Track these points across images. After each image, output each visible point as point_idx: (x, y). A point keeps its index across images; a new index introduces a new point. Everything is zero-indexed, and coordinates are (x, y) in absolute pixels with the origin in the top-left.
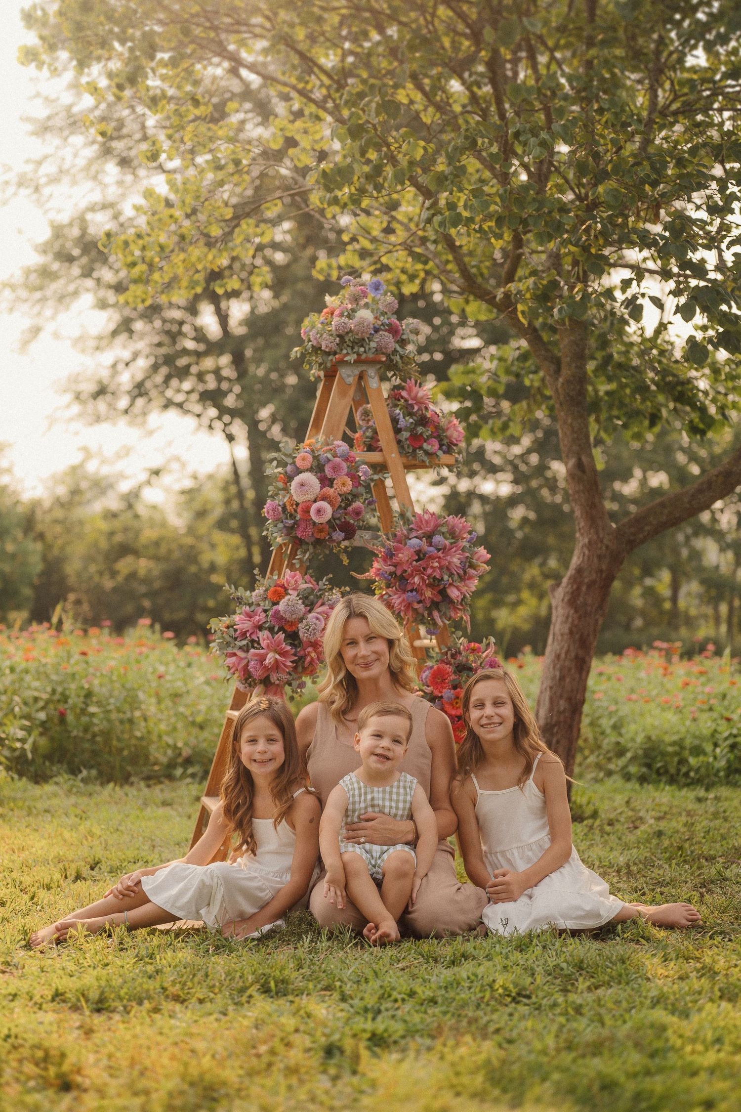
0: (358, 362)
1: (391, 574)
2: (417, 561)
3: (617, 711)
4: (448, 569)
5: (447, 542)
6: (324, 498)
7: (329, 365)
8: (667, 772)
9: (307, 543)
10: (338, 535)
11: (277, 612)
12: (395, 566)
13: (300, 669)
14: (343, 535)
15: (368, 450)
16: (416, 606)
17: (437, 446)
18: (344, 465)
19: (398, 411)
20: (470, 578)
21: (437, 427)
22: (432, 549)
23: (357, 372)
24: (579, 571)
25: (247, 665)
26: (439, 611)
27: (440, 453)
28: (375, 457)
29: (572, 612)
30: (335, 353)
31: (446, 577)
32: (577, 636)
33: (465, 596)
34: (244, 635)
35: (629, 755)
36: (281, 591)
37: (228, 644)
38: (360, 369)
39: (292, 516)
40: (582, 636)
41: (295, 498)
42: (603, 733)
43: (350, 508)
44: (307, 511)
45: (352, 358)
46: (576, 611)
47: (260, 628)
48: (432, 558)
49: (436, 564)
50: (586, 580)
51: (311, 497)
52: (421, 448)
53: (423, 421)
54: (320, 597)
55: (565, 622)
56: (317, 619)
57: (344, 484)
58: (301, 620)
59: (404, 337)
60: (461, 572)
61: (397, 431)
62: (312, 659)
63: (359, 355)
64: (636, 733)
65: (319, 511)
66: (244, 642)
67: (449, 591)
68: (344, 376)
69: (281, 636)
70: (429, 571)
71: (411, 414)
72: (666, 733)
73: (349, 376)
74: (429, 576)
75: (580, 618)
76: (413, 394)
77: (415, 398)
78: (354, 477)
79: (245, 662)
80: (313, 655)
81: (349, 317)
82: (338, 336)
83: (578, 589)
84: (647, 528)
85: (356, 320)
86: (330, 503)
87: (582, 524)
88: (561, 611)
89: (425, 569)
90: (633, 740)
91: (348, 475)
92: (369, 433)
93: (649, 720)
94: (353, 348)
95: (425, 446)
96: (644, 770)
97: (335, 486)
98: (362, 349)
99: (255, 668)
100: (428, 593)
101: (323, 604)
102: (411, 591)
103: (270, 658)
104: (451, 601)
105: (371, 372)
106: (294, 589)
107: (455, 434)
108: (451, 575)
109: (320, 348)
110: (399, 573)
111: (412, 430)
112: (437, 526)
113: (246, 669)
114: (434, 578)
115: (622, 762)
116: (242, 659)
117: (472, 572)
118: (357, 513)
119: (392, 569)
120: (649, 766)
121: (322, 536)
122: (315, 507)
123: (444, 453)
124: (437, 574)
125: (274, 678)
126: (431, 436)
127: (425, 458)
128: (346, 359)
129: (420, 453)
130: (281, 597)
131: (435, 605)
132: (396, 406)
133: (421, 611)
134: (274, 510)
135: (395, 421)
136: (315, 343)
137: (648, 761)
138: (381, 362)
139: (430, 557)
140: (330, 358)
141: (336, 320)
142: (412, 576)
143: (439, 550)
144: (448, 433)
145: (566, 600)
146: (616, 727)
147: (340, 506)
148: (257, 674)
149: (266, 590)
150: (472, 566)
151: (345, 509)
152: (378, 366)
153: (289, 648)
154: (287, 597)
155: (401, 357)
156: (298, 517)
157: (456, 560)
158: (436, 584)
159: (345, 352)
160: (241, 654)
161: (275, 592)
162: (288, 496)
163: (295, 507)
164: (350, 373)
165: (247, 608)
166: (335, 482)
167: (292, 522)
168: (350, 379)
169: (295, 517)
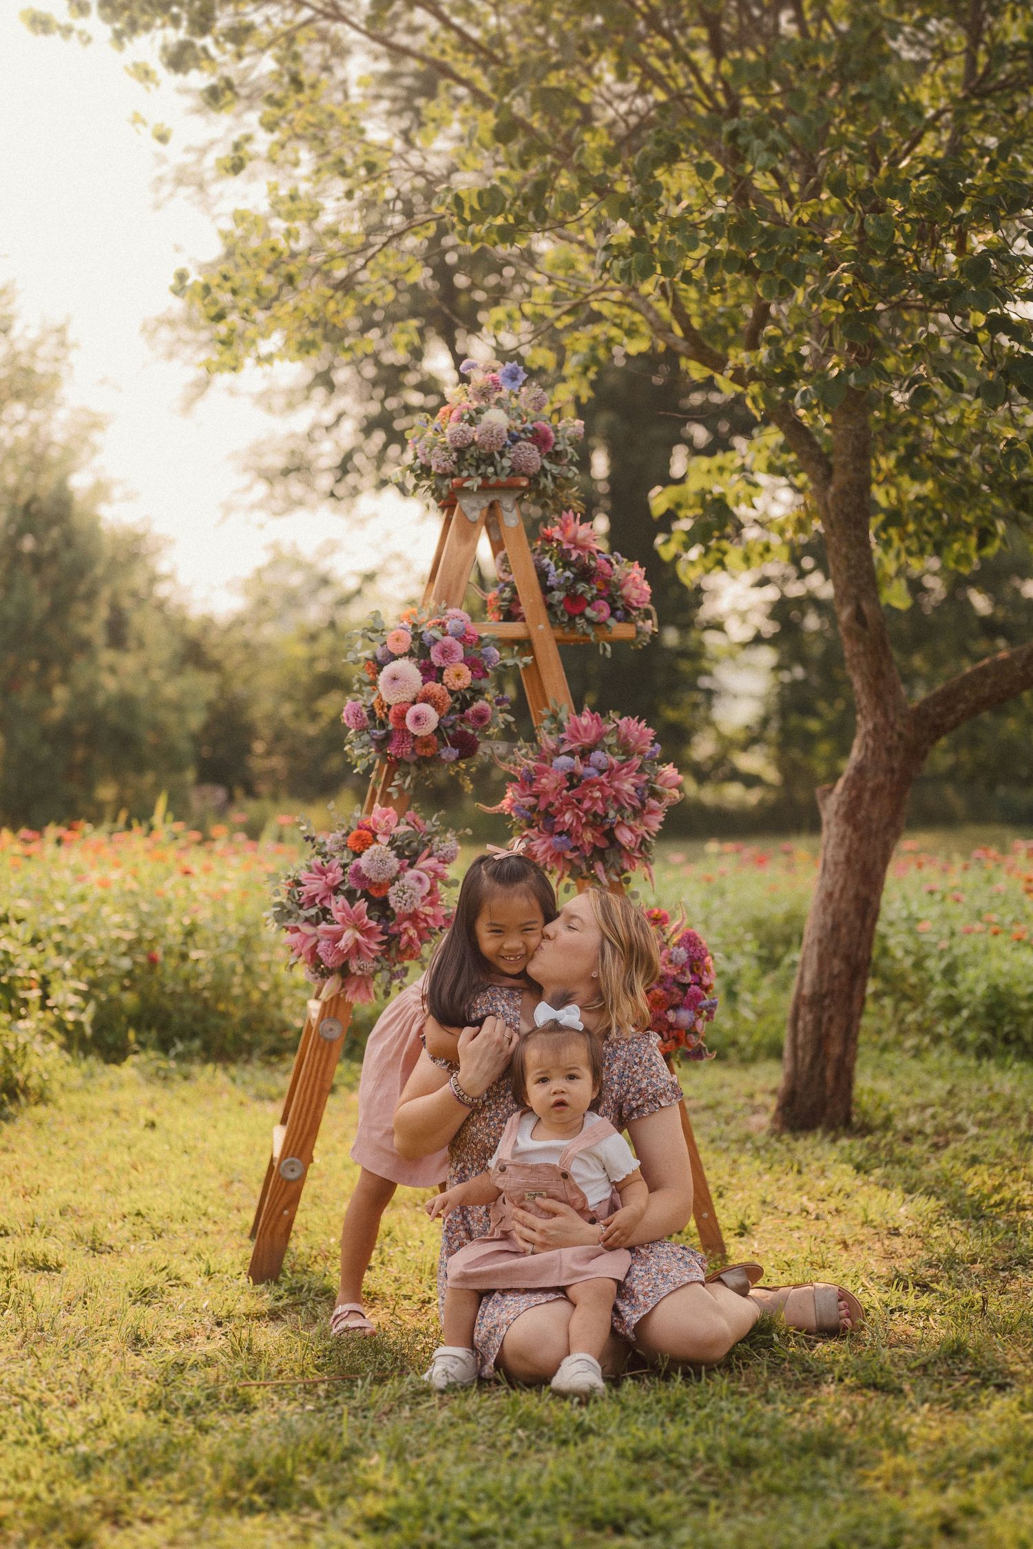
0: (484, 488)
1: (532, 809)
2: (568, 789)
3: (950, 948)
4: (616, 799)
5: (614, 761)
6: (426, 699)
7: (444, 492)
8: (1019, 1038)
9: (408, 764)
10: (449, 753)
11: (358, 869)
12: (536, 796)
13: (393, 953)
14: (456, 752)
15: (505, 620)
16: (569, 855)
17: (606, 611)
18: (459, 647)
19: (546, 561)
20: (652, 812)
21: (607, 583)
22: (591, 770)
23: (485, 503)
24: (860, 770)
25: (315, 946)
26: (604, 862)
27: (612, 622)
28: (514, 630)
29: (850, 830)
30: (453, 476)
31: (612, 814)
32: (858, 867)
33: (644, 839)
34: (312, 900)
35: (965, 1013)
36: (364, 838)
37: (290, 915)
38: (491, 498)
39: (383, 725)
40: (865, 864)
41: (385, 698)
42: (931, 979)
43: (470, 711)
44: (401, 717)
45: (475, 483)
46: (856, 828)
47: (335, 890)
48: (591, 784)
49: (598, 794)
50: (870, 785)
51: (409, 697)
52: (582, 615)
53: (586, 574)
54: (425, 845)
55: (839, 845)
56: (420, 880)
57: (459, 676)
58: (392, 882)
59: (559, 448)
60: (637, 804)
61: (547, 590)
62: (410, 938)
63: (485, 477)
64: (977, 980)
65: (417, 718)
66: (313, 911)
67: (617, 833)
68: (466, 509)
69: (362, 905)
70: (587, 804)
71: (567, 565)
72: (1019, 983)
73: (474, 509)
74: (586, 812)
75: (861, 839)
76: (570, 533)
77: (573, 541)
78: (476, 665)
79: (312, 942)
80: (412, 932)
81: (471, 422)
82: (457, 450)
83: (859, 797)
84: (961, 706)
85: (481, 427)
86: (436, 706)
87: (864, 701)
88: (834, 830)
89: (580, 801)
90: (971, 991)
91: (465, 661)
92: (507, 594)
93: (995, 963)
94: (478, 468)
95: (589, 612)
96: (986, 1036)
97: (445, 679)
98: (491, 470)
99: (326, 951)
100: (588, 836)
101: (430, 855)
102: (560, 834)
103: (349, 936)
104: (622, 847)
105: (507, 502)
106: (385, 834)
107: (635, 594)
108: (620, 809)
109: (431, 469)
110: (542, 806)
111: (569, 587)
112: (601, 735)
113: (313, 951)
114: (595, 815)
115: (956, 1023)
116: (308, 937)
117: (653, 803)
118: (481, 717)
119: (532, 800)
120: (993, 1031)
121: (428, 752)
122: (412, 711)
123: (619, 621)
124: (599, 809)
125: (354, 967)
126: (599, 596)
127: (589, 630)
128: (466, 485)
129: (580, 622)
130: (366, 845)
131: (599, 853)
132: (545, 552)
133: (577, 862)
134: (357, 715)
135: (542, 574)
136: (423, 461)
137: (992, 1023)
138: (521, 488)
139: (588, 783)
140: (447, 482)
141: (452, 428)
142: (561, 812)
143: (601, 772)
144: (625, 591)
145: (842, 811)
146: (950, 972)
147: (452, 710)
148: (330, 961)
149: (347, 834)
150: (655, 794)
151: (462, 711)
152: (518, 493)
153: (373, 924)
154: (374, 847)
155: (554, 478)
156: (390, 727)
157: (627, 787)
158: (596, 821)
159: (465, 474)
160: (307, 929)
161: (358, 837)
162: (376, 694)
163: (386, 710)
164: (475, 505)
165: (319, 861)
166: (446, 672)
167: (381, 733)
168: (475, 515)
169: (388, 725)
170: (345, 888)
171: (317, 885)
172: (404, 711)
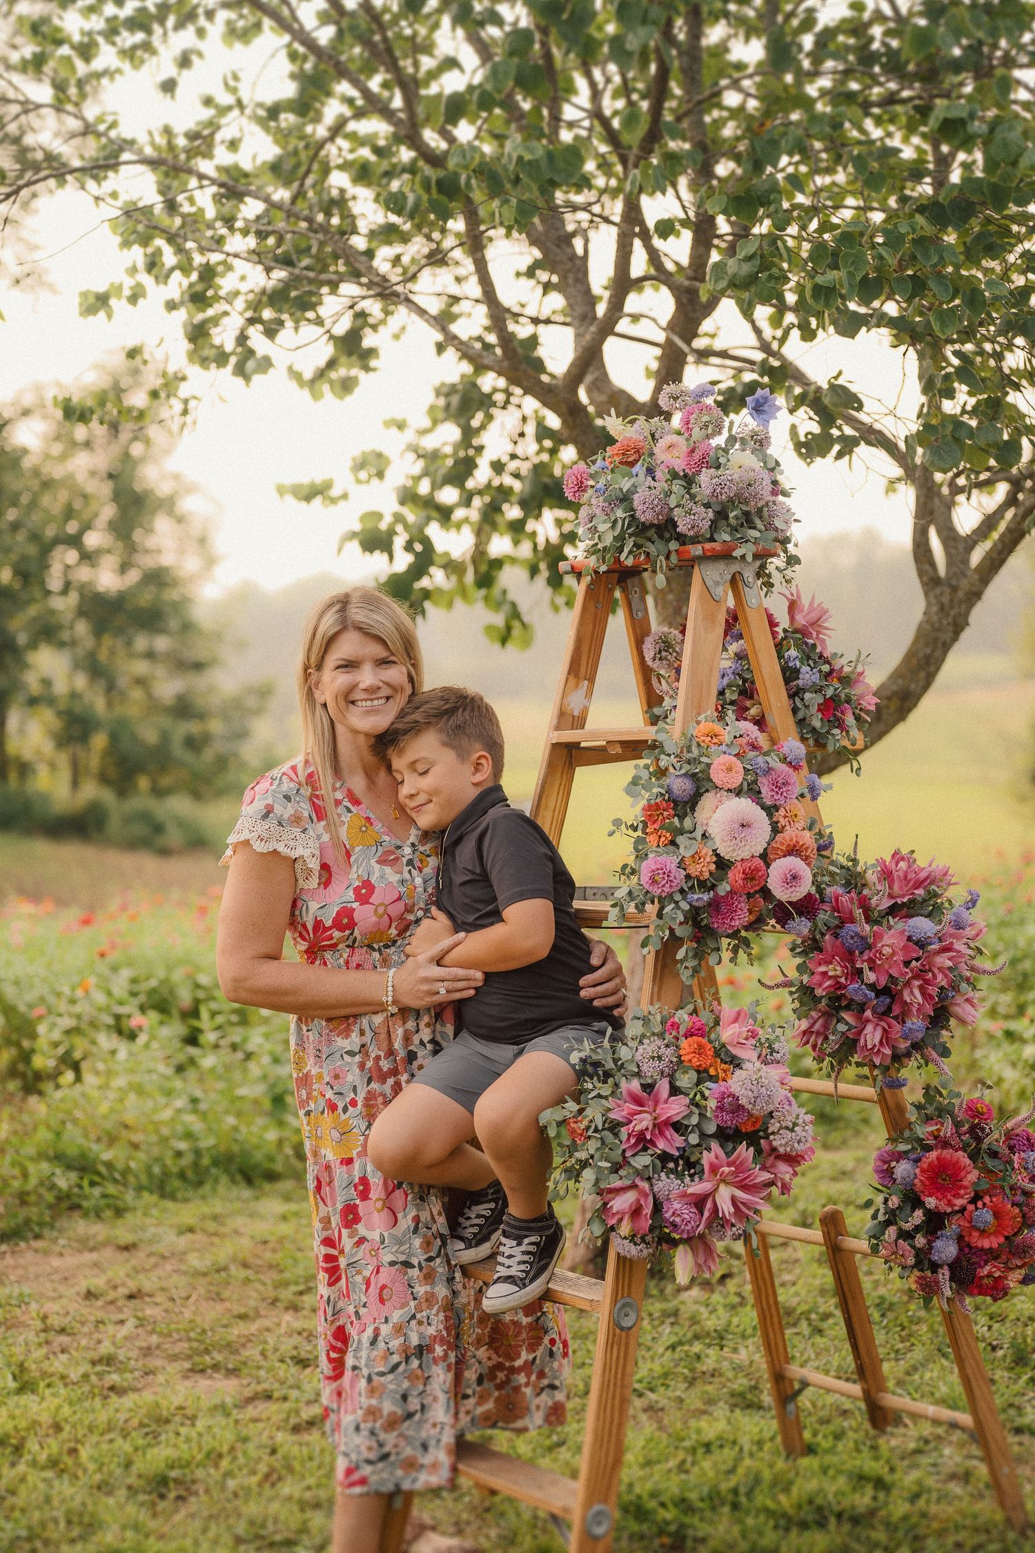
2: (917, 959)
6: (793, 851)
10: (798, 924)
11: (730, 1098)
18: (795, 778)
21: (843, 678)
23: (726, 572)
25: (660, 1209)
34: (643, 1142)
36: (706, 1046)
37: (616, 1169)
38: (735, 569)
44: (752, 877)
47: (680, 1127)
51: (759, 850)
57: (796, 817)
58: (772, 1111)
61: (794, 691)
65: (789, 878)
66: (646, 1159)
68: (710, 583)
69: (745, 1153)
73: (717, 583)
79: (651, 1199)
86: (806, 860)
95: (839, 720)
98: (754, 533)
105: (748, 574)
109: (667, 527)
112: (918, 885)
113: (658, 1215)
122: (779, 868)
128: (735, 554)
134: (669, 873)
135: (788, 670)
136: (645, 516)
144: (858, 689)
152: (758, 563)
153: (758, 1173)
156: (722, 891)
158: (938, 998)
159: (727, 537)
160: (645, 1185)
161: (700, 1050)
162: (696, 846)
163: (713, 867)
164: (718, 578)
165: (635, 1085)
166: (782, 812)
167: (706, 897)
168: (718, 591)
169: (713, 887)
170: (694, 1120)
171: (644, 1122)
172: (757, 870)
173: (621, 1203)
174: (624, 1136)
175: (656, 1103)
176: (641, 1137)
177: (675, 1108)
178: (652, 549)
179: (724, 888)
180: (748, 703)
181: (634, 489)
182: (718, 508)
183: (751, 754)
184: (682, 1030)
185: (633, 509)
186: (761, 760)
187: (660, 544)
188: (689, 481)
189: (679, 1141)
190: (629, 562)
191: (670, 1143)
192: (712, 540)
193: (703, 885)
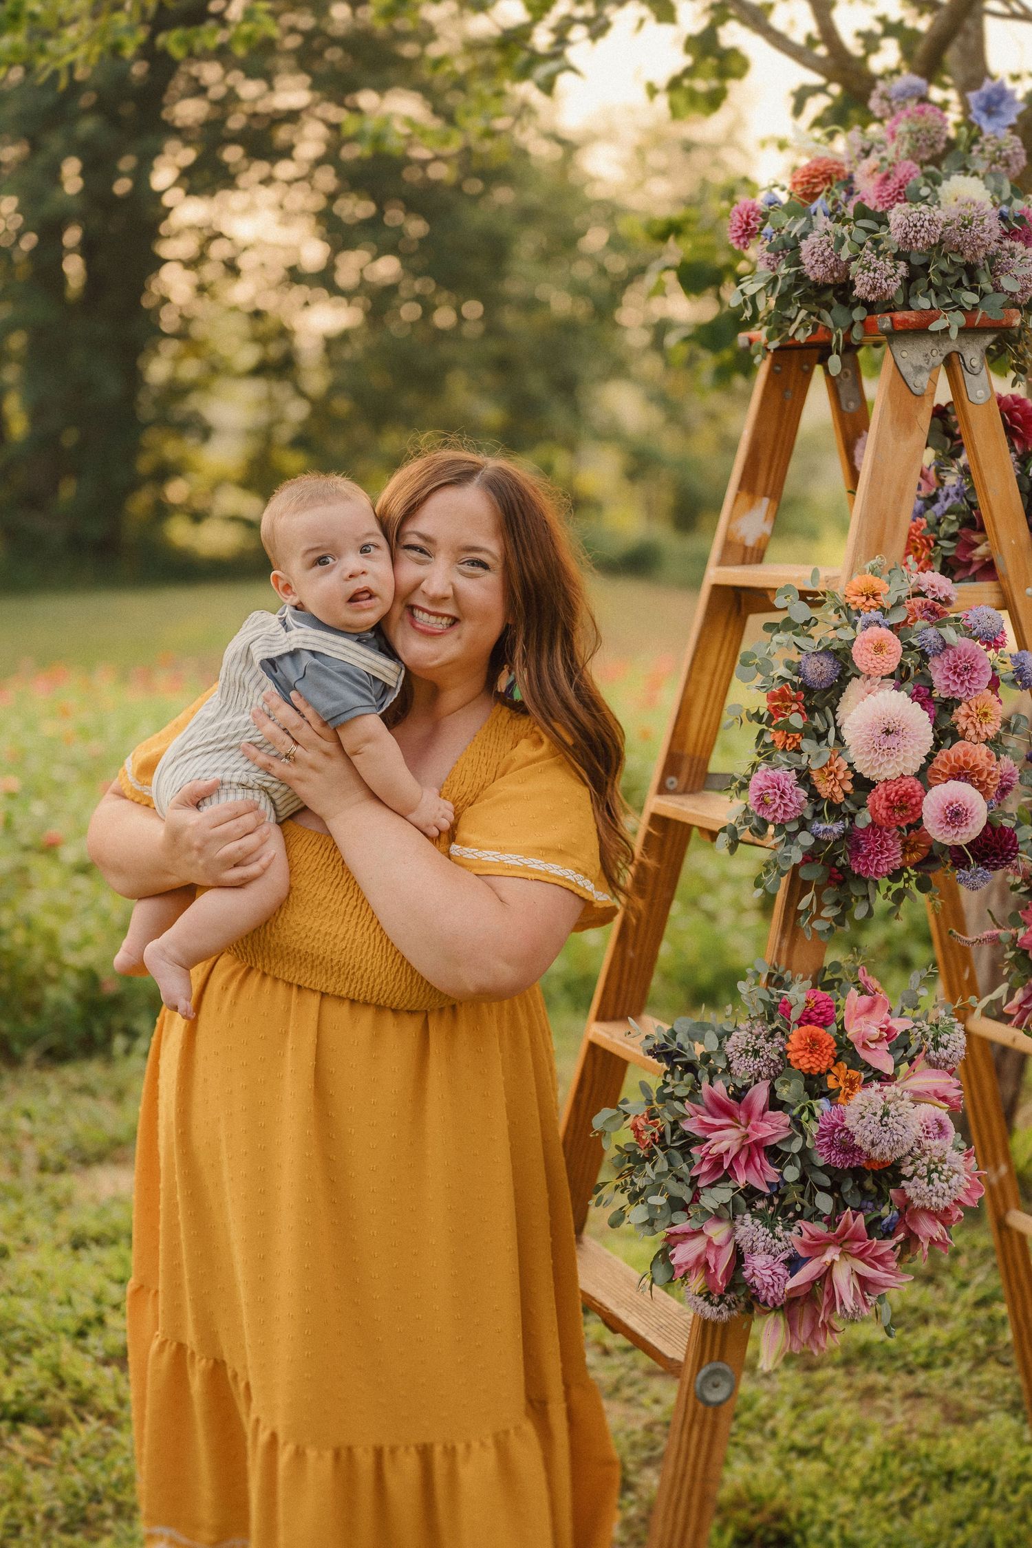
6: (954, 771)
18: (987, 659)
23: (938, 358)
25: (737, 1262)
34: (721, 1170)
38: (949, 349)
39: (839, 814)
44: (900, 805)
45: (952, 323)
47: (775, 1154)
51: (914, 766)
57: (987, 716)
65: (955, 816)
66: (723, 1194)
68: (906, 369)
73: (919, 370)
79: (728, 1252)
82: (897, 256)
86: (981, 786)
91: (991, 684)
98: (970, 298)
105: (974, 355)
109: (844, 288)
113: (735, 1275)
122: (933, 796)
128: (932, 327)
134: (788, 796)
136: (816, 272)
138: (1002, 329)
141: (899, 210)
152: (989, 339)
156: (862, 822)
159: (924, 303)
160: (718, 1232)
161: (813, 1045)
162: (827, 754)
163: (848, 787)
164: (921, 362)
165: (720, 1088)
166: (962, 710)
167: (837, 828)
168: (922, 381)
169: (852, 816)
170: (796, 1147)
171: (726, 1141)
172: (908, 796)
173: (684, 1254)
174: (697, 1160)
175: (749, 1116)
176: (717, 1162)
177: (773, 1128)
178: (828, 320)
179: (864, 818)
180: (976, 538)
181: (804, 236)
182: (916, 260)
183: (921, 624)
184: (795, 1014)
185: (799, 263)
186: (931, 633)
187: (839, 311)
188: (882, 220)
189: (772, 1174)
190: (801, 337)
191: (761, 1176)
192: (907, 306)
193: (835, 810)
